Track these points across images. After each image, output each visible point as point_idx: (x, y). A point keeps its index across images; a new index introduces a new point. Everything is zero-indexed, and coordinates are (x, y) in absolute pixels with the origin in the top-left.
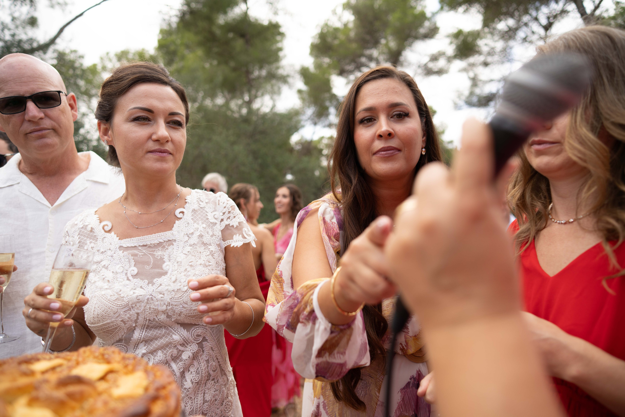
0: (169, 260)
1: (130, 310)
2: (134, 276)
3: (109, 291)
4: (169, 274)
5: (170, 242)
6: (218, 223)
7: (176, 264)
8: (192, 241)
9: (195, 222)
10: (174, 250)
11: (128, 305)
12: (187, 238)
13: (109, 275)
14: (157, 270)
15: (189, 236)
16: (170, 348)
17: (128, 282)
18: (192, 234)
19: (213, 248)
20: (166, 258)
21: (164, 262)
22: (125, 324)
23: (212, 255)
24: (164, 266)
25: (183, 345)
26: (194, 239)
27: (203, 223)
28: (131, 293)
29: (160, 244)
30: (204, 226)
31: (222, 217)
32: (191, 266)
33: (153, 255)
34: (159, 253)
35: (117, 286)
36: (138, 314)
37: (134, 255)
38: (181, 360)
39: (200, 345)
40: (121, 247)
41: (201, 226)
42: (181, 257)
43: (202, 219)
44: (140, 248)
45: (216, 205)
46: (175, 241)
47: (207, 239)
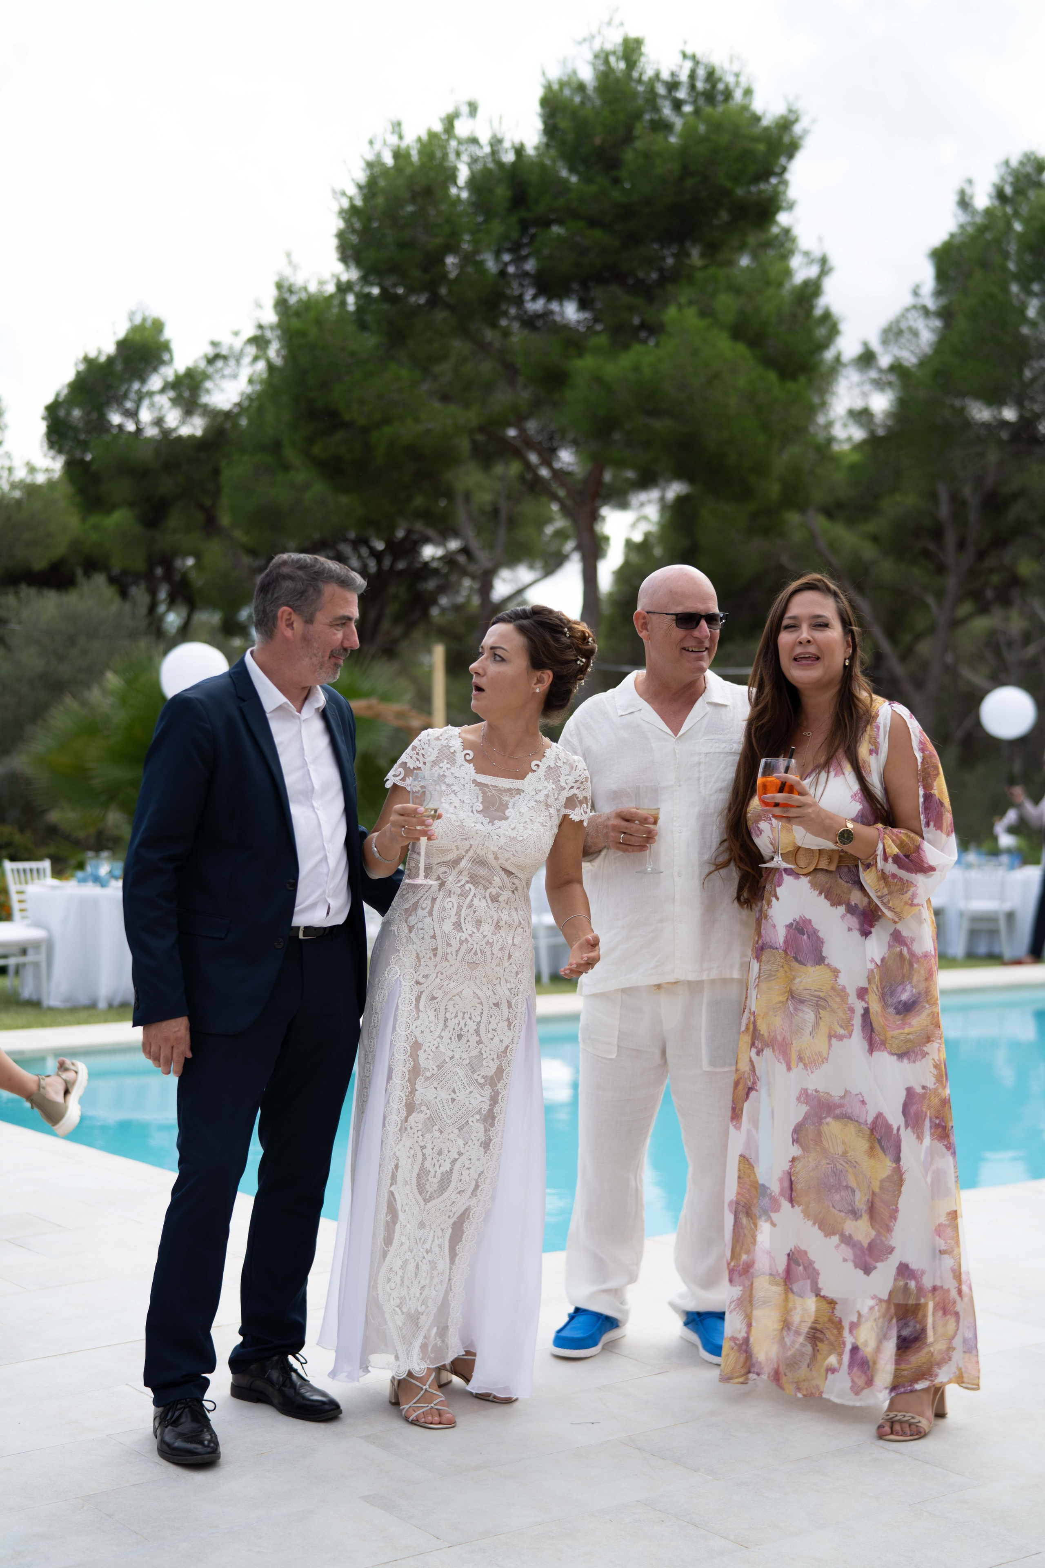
0: (513, 808)
1: (466, 839)
2: (478, 812)
3: (454, 816)
4: (509, 820)
5: (519, 791)
6: (568, 789)
7: (518, 813)
8: (538, 798)
9: (546, 779)
10: (520, 800)
12: (534, 793)
13: (456, 802)
14: (500, 814)
15: (537, 792)
17: (471, 814)
18: (540, 791)
19: (553, 811)
20: (510, 806)
21: (508, 808)
22: (458, 850)
23: (550, 817)
24: (507, 812)
26: (541, 797)
27: (553, 783)
28: (473, 825)
29: (510, 790)
30: (554, 786)
31: (573, 785)
32: (531, 820)
33: (500, 799)
34: (505, 798)
35: (462, 815)
36: (471, 845)
37: (484, 793)
40: (474, 781)
41: (551, 786)
42: (524, 809)
43: (554, 779)
44: (491, 787)
45: (572, 769)
46: (523, 791)
47: (551, 800)
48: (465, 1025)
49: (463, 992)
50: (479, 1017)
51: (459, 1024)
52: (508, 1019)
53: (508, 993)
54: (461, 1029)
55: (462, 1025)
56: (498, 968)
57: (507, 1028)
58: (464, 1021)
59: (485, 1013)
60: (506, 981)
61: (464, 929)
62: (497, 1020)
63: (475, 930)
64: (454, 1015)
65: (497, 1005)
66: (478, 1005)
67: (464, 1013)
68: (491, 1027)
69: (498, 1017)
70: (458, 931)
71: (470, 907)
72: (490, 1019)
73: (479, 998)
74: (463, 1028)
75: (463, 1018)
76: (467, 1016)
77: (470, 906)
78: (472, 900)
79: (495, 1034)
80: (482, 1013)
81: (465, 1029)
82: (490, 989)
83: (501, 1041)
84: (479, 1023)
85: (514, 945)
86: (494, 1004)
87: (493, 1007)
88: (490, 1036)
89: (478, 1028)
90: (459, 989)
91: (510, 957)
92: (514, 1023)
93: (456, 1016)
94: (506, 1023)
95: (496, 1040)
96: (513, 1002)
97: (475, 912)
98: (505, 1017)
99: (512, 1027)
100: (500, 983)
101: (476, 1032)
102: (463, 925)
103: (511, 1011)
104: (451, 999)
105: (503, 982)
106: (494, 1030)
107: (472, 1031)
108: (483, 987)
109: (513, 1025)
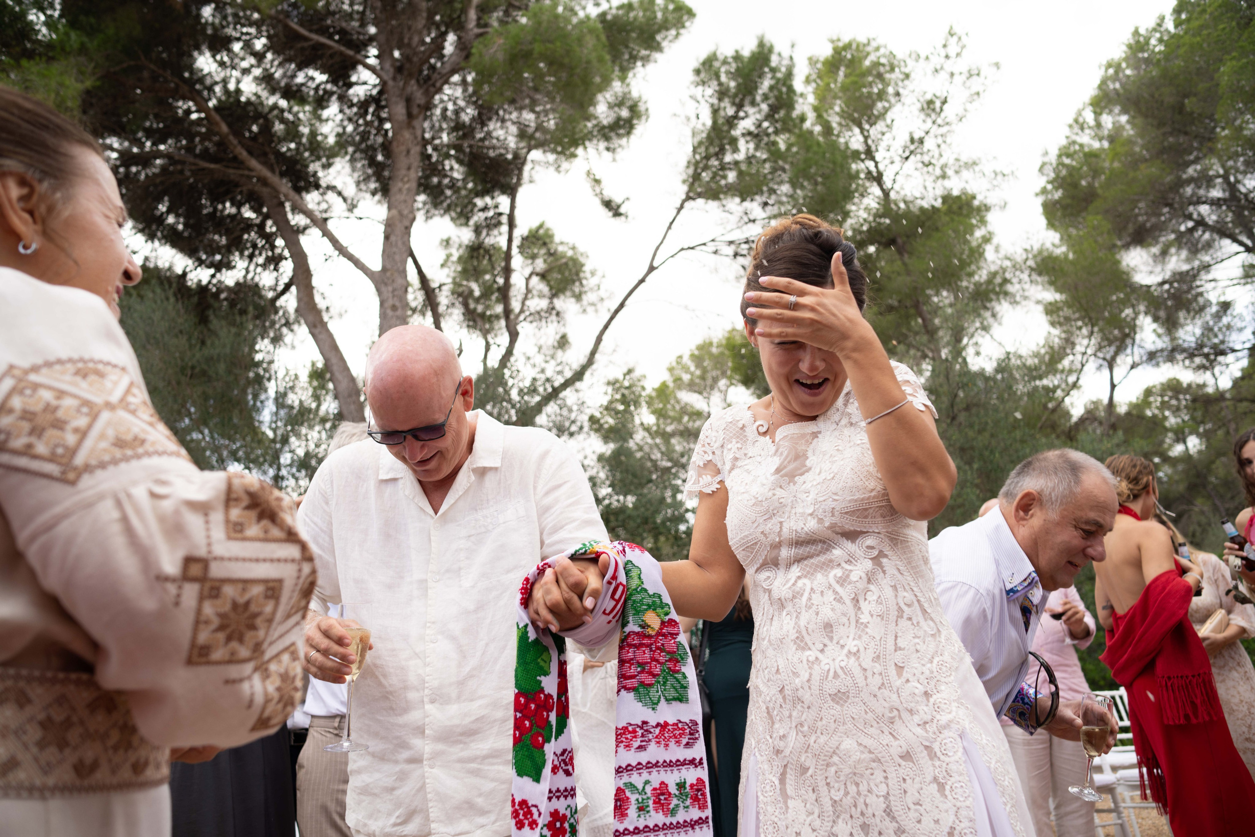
1: (771, 518)
4: (813, 469)
5: (815, 435)
11: (767, 511)
12: (835, 426)
15: (838, 422)
16: (832, 568)
20: (810, 454)
22: (766, 536)
25: (848, 562)
36: (782, 522)
38: (850, 583)
39: (876, 560)
46: (820, 432)
48: (866, 805)
49: (842, 747)
50: (884, 785)
51: (855, 806)
52: (935, 779)
53: (919, 731)
54: (862, 814)
55: (861, 806)
56: (886, 692)
57: (938, 795)
58: (862, 800)
59: (892, 775)
60: (911, 712)
61: (810, 644)
62: (917, 786)
63: (826, 641)
64: (842, 792)
65: (907, 756)
66: (874, 765)
67: (857, 785)
68: (910, 799)
69: (917, 779)
70: (803, 649)
71: (810, 608)
72: (904, 785)
73: (870, 752)
74: (865, 811)
75: (859, 793)
76: (863, 788)
77: (808, 607)
78: (810, 599)
79: (921, 809)
80: (886, 778)
81: (870, 811)
82: (887, 733)
83: (937, 822)
84: (887, 796)
85: (897, 649)
86: (901, 757)
87: (903, 763)
88: (912, 815)
89: (888, 807)
90: (833, 743)
91: (900, 669)
92: (949, 783)
93: (847, 793)
94: (935, 786)
95: (927, 821)
96: (936, 747)
97: (817, 614)
98: (929, 778)
99: (947, 792)
100: (900, 717)
101: (888, 815)
102: (807, 638)
103: (937, 763)
104: (828, 765)
105: (905, 715)
106: (918, 804)
107: (879, 813)
108: (872, 731)
109: (948, 787)
